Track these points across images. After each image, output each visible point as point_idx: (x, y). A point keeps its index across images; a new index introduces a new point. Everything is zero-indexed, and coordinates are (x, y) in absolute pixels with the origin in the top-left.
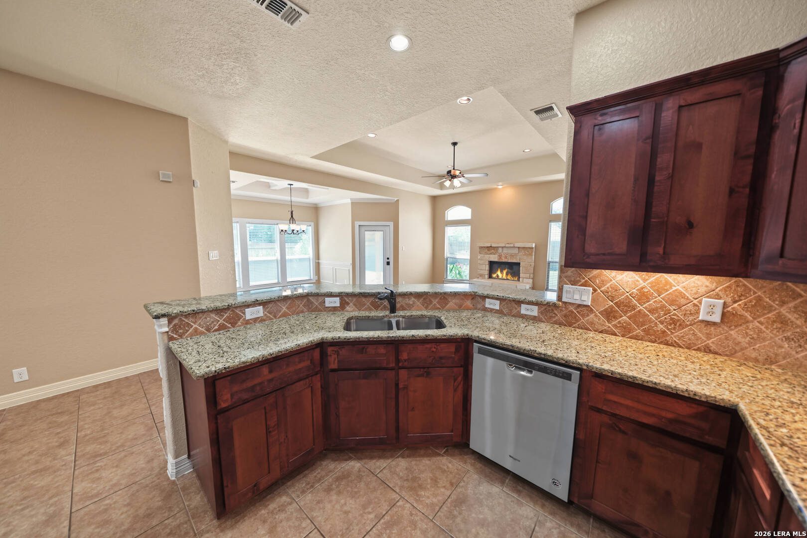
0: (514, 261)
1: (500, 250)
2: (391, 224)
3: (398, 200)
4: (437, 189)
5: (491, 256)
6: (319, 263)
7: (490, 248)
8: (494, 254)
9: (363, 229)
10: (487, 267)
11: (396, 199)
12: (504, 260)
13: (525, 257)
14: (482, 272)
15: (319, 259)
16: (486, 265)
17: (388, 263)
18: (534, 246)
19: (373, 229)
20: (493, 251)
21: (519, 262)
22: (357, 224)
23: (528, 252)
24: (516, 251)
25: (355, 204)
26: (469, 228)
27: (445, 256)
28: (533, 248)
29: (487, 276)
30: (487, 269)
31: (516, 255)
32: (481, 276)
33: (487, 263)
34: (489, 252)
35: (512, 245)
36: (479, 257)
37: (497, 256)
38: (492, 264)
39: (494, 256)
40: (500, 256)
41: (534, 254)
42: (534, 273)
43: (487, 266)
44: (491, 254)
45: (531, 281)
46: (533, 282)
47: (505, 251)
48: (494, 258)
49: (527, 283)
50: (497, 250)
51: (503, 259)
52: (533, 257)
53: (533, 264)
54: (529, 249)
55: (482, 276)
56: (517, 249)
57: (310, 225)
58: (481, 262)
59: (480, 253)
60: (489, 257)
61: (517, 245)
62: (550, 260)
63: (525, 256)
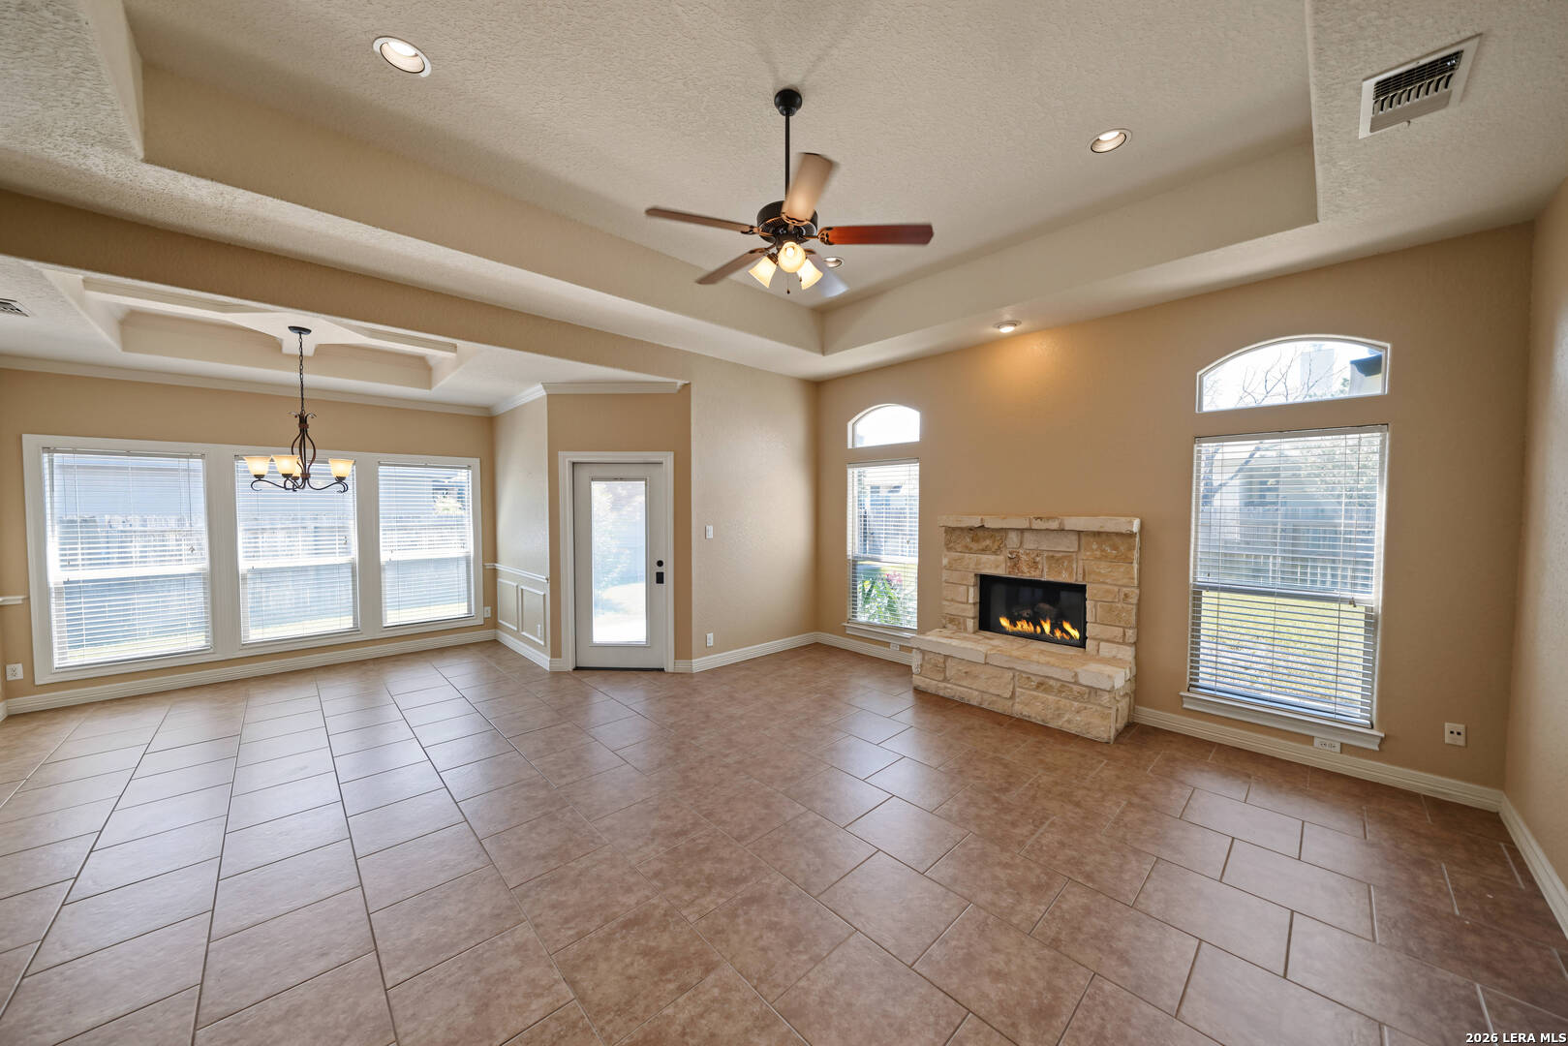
0: (1064, 578)
1: (1013, 537)
2: (668, 459)
3: (687, 386)
4: (816, 352)
5: (984, 558)
6: (495, 571)
7: (978, 532)
8: (995, 553)
9: (583, 473)
10: (973, 595)
11: (680, 383)
12: (1027, 573)
13: (1103, 567)
14: (953, 609)
15: (495, 558)
16: (968, 586)
17: (660, 578)
18: (1136, 528)
19: (615, 473)
20: (988, 542)
21: (1080, 582)
22: (566, 458)
23: (1115, 548)
24: (1068, 544)
25: (559, 400)
26: (914, 469)
27: (849, 553)
28: (1132, 535)
29: (971, 624)
30: (971, 601)
31: (1068, 557)
32: (951, 621)
33: (972, 580)
34: (975, 546)
35: (1054, 525)
36: (945, 561)
37: (1001, 558)
38: (986, 583)
39: (992, 557)
40: (1015, 561)
41: (1136, 555)
42: (1139, 626)
43: (971, 590)
44: (984, 551)
45: (1127, 653)
46: (1136, 657)
47: (1030, 542)
48: (995, 565)
49: (1113, 661)
50: (1003, 540)
51: (1026, 570)
52: (1136, 566)
53: (1137, 591)
54: (1118, 541)
55: (955, 622)
56: (1074, 538)
57: (469, 468)
58: (955, 576)
59: (949, 549)
60: (978, 563)
61: (1074, 523)
62: (1201, 578)
63: (1103, 564)
